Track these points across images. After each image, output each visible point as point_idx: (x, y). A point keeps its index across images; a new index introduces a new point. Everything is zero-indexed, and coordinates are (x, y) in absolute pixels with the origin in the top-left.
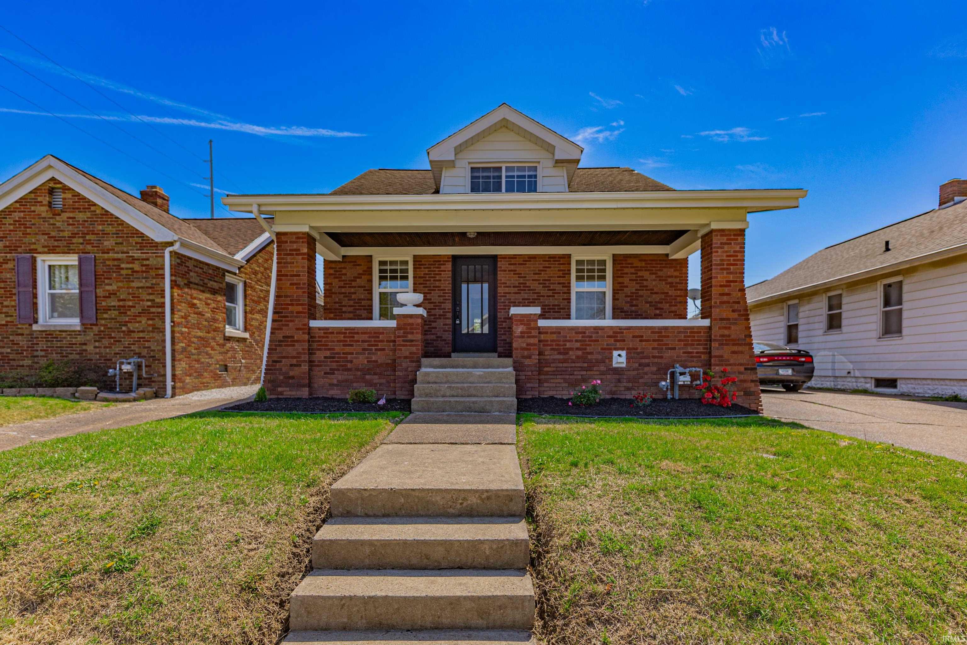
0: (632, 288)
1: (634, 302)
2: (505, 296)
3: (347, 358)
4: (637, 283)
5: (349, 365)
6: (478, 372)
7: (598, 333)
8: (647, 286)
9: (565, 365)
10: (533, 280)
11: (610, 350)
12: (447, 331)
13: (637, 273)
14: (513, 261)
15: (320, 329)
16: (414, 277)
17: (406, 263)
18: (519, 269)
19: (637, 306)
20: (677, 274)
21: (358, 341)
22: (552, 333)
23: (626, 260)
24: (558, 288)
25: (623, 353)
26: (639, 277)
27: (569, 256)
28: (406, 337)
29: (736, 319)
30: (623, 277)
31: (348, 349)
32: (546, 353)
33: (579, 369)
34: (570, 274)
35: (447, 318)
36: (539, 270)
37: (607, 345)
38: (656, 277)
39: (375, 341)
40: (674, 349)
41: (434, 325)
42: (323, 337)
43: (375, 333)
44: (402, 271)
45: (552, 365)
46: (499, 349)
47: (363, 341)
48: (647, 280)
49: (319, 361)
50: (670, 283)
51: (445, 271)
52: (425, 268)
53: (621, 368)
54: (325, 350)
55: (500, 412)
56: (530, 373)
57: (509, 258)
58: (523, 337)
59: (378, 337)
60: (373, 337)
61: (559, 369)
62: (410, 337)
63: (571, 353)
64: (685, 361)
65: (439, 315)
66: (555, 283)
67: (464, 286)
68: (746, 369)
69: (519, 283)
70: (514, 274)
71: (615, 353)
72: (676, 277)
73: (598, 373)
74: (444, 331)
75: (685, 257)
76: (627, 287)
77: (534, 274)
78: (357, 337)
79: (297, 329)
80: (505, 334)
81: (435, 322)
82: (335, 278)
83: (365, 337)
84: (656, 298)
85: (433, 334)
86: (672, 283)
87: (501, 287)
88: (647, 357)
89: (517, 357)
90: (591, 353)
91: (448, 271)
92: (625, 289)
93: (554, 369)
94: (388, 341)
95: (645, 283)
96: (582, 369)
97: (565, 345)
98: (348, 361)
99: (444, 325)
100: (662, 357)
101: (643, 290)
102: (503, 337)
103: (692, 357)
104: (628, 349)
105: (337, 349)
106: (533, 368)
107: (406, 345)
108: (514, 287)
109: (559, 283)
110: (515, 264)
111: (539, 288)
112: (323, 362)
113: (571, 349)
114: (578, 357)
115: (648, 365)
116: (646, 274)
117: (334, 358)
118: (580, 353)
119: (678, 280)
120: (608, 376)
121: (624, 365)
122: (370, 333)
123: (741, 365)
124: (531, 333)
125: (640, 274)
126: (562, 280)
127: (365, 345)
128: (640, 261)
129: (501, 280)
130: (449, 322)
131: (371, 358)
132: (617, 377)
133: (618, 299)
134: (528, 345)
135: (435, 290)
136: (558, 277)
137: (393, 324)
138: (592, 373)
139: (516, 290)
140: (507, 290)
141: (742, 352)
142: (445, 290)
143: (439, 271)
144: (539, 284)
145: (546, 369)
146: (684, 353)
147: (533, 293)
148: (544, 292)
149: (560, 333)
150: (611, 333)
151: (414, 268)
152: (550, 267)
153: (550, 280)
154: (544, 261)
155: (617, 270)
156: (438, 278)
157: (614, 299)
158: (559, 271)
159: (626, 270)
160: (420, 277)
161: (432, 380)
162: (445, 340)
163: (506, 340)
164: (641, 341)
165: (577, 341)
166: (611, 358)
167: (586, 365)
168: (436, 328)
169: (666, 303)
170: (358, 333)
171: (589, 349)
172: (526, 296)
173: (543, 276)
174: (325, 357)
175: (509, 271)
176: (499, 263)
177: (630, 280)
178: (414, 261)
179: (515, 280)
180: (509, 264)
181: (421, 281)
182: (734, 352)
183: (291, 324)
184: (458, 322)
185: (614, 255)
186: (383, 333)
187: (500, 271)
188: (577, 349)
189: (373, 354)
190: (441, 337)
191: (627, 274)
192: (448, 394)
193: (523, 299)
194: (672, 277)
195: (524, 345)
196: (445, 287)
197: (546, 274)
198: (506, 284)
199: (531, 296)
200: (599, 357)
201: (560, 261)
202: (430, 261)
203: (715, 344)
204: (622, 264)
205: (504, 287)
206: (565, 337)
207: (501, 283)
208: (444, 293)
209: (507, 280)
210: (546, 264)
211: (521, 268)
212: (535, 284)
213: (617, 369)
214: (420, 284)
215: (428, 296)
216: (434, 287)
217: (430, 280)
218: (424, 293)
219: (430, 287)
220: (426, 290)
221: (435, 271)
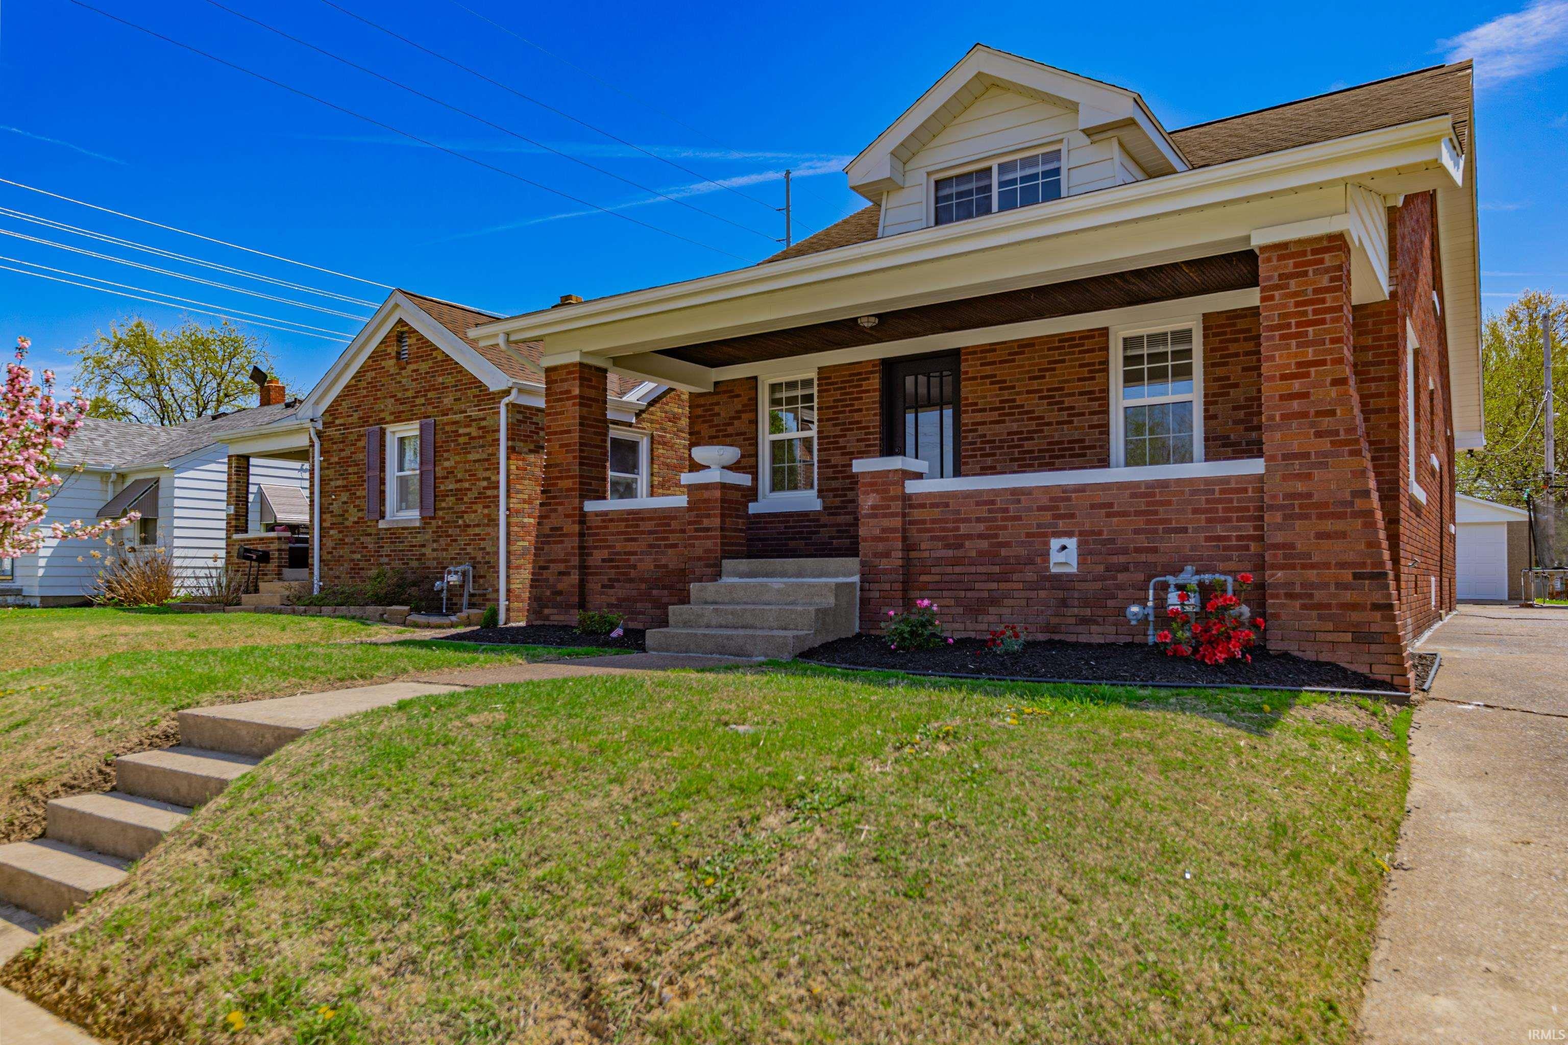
2: (976, 430)
3: (629, 560)
5: (632, 573)
6: (777, 583)
7: (1019, 501)
9: (957, 569)
10: (1028, 392)
11: (1044, 536)
14: (990, 357)
15: (597, 514)
16: (819, 409)
17: (809, 383)
18: (1002, 372)
21: (643, 532)
22: (933, 505)
23: (1233, 324)
24: (1080, 403)
25: (1072, 543)
27: (1106, 331)
28: (700, 523)
29: (1325, 454)
30: (1225, 364)
31: (631, 546)
32: (923, 546)
33: (984, 578)
34: (1106, 370)
36: (1040, 370)
37: (1039, 526)
39: (664, 532)
40: (1185, 530)
42: (601, 527)
43: (664, 518)
44: (804, 398)
45: (933, 570)
47: (649, 532)
49: (594, 567)
51: (868, 391)
52: (836, 389)
53: (1068, 575)
54: (604, 548)
56: (887, 586)
57: (982, 352)
58: (875, 516)
60: (662, 525)
61: (946, 578)
62: (705, 523)
63: (968, 544)
64: (1211, 558)
66: (1073, 394)
67: (910, 417)
68: (1356, 576)
69: (1002, 402)
70: (992, 383)
71: (1055, 543)
73: (1021, 586)
77: (1030, 379)
78: (641, 526)
79: (568, 516)
81: (853, 489)
83: (652, 525)
85: (849, 513)
87: (969, 412)
88: (1125, 551)
89: (865, 555)
90: (1007, 544)
91: (875, 390)
92: (1232, 391)
93: (938, 578)
94: (678, 531)
96: (991, 578)
97: (958, 529)
98: (630, 567)
100: (1155, 550)
103: (1226, 548)
104: (1081, 534)
105: (619, 547)
106: (894, 577)
107: (700, 538)
108: (992, 410)
109: (1081, 394)
110: (994, 363)
111: (1040, 407)
112: (601, 567)
113: (969, 537)
114: (981, 553)
115: (1125, 568)
117: (613, 561)
118: (984, 544)
120: (1043, 594)
121: (1073, 569)
122: (657, 518)
123: (1342, 565)
124: (889, 507)
126: (1088, 386)
127: (653, 539)
129: (967, 399)
131: (660, 560)
132: (1060, 594)
133: (1216, 417)
134: (884, 530)
135: (852, 430)
136: (1080, 380)
137: (683, 500)
138: (1009, 585)
139: (995, 415)
140: (979, 417)
141: (1343, 535)
142: (868, 427)
143: (858, 392)
144: (1041, 398)
145: (924, 578)
146: (1208, 539)
148: (1052, 415)
149: (947, 505)
150: (1045, 502)
151: (820, 390)
152: (1063, 361)
153: (1062, 389)
154: (1049, 349)
155: (1216, 349)
156: (857, 405)
157: (1209, 416)
158: (1081, 366)
159: (1233, 348)
160: (827, 407)
161: (711, 599)
164: (1108, 515)
165: (978, 520)
166: (1046, 555)
167: (996, 569)
168: (854, 501)
170: (643, 519)
171: (1004, 536)
172: (1015, 427)
173: (1050, 380)
174: (603, 560)
175: (982, 378)
176: (963, 365)
177: (1244, 370)
178: (820, 379)
179: (993, 395)
180: (982, 365)
181: (830, 414)
182: (1320, 536)
183: (559, 508)
185: (1205, 315)
186: (673, 518)
187: (966, 379)
188: (980, 536)
189: (663, 553)
191: (1237, 355)
192: (708, 622)
195: (877, 532)
196: (869, 421)
197: (1055, 376)
198: (976, 404)
199: (1026, 426)
200: (1023, 552)
201: (1083, 345)
202: (844, 376)
203: (1272, 518)
204: (1225, 333)
205: (973, 411)
206: (958, 512)
207: (966, 405)
208: (866, 434)
209: (978, 397)
210: (1054, 355)
211: (1004, 369)
212: (1033, 399)
213: (1058, 577)
214: (827, 420)
215: (841, 442)
216: (850, 423)
217: (844, 412)
218: (835, 437)
219: (844, 424)
220: (838, 431)
221: (852, 393)
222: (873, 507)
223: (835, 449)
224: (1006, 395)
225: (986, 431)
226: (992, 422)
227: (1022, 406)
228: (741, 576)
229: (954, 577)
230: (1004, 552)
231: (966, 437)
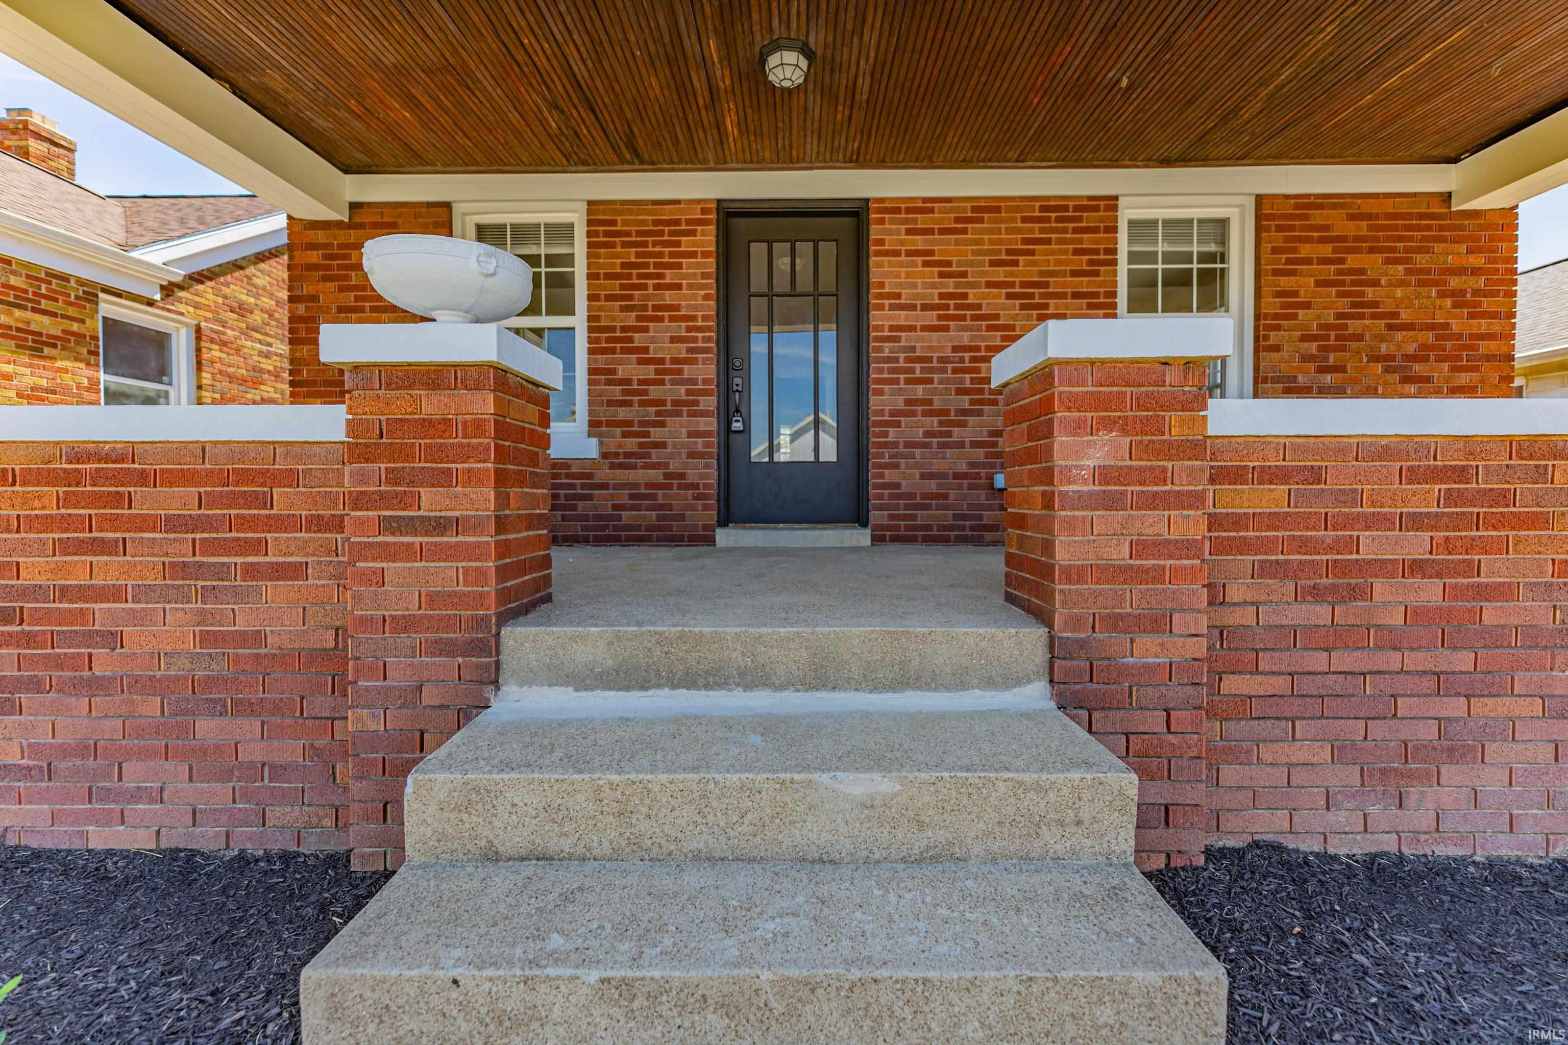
0: (1325, 308)
1: (1332, 359)
2: (897, 339)
4: (1340, 295)
8: (1375, 304)
10: (989, 285)
12: (701, 455)
13: (1342, 261)
14: (922, 221)
16: (590, 277)
17: (563, 232)
18: (944, 247)
19: (1342, 369)
20: (1476, 261)
23: (1305, 217)
26: (1351, 271)
27: (1111, 203)
30: (1293, 273)
34: (1114, 263)
35: (703, 414)
36: (1009, 252)
38: (1409, 272)
41: (656, 434)
44: (553, 259)
46: (876, 516)
50: (1453, 293)
51: (693, 255)
52: (624, 245)
57: (909, 210)
65: (675, 403)
69: (942, 296)
70: (926, 264)
72: (1476, 272)
74: (691, 455)
75: (1507, 205)
76: (1307, 306)
77: (993, 263)
80: (897, 466)
81: (662, 424)
82: (325, 279)
84: (1406, 341)
85: (654, 466)
86: (1463, 292)
87: (881, 307)
91: (705, 255)
92: (1301, 313)
95: (1370, 293)
99: (690, 434)
101: (1361, 316)
102: (889, 476)
108: (925, 307)
109: (1076, 296)
110: (930, 231)
116: (1373, 263)
119: (1480, 282)
125: (1353, 261)
126: (1085, 284)
128: (1352, 217)
129: (881, 285)
130: (711, 424)
133: (1277, 348)
135: (660, 319)
136: (1074, 273)
139: (931, 318)
140: (902, 319)
142: (693, 318)
143: (672, 255)
144: (1009, 296)
147: (990, 328)
151: (590, 245)
152: (1048, 241)
153: (1046, 285)
154: (1025, 220)
155: (1273, 251)
156: (669, 277)
158: (1076, 252)
159: (1305, 250)
160: (608, 276)
162: (695, 486)
163: (897, 486)
168: (663, 445)
169: (1440, 359)
172: (965, 338)
173: (1026, 270)
175: (909, 253)
176: (873, 228)
177: (1318, 283)
178: (590, 223)
179: (926, 285)
180: (909, 232)
181: (615, 288)
184: (737, 426)
185: (1260, 199)
187: (879, 253)
190: (682, 476)
191: (1308, 261)
193: (955, 349)
194: (1460, 271)
196: (696, 308)
197: (1034, 263)
198: (898, 296)
199: (983, 339)
201: (1080, 219)
202: (644, 223)
204: (1292, 228)
205: (892, 307)
207: (880, 296)
208: (689, 329)
209: (901, 285)
210: (1032, 231)
211: (948, 243)
212: (999, 296)
214: (609, 298)
215: (639, 339)
216: (656, 308)
217: (644, 287)
218: (624, 329)
219: (644, 308)
220: (631, 319)
221: (660, 255)
223: (624, 351)
224: (950, 285)
225: (922, 342)
226: (924, 328)
227: (979, 307)
231: (880, 350)
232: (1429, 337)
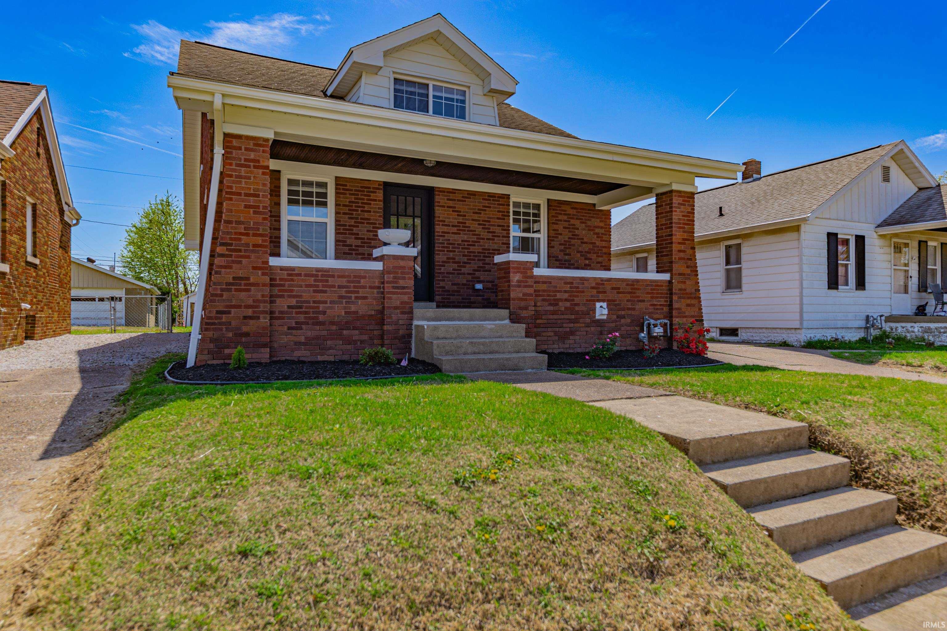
0: (565, 236)
1: (567, 251)
2: (444, 236)
3: (318, 307)
4: (569, 232)
5: (321, 318)
7: (583, 284)
8: (578, 235)
9: (555, 317)
10: (473, 220)
11: (594, 301)
13: (569, 221)
14: (452, 196)
15: (282, 269)
16: (335, 205)
17: (324, 185)
18: (459, 206)
19: (569, 255)
20: (602, 224)
21: (334, 286)
23: (560, 207)
24: (498, 230)
25: (604, 305)
26: (571, 225)
27: (508, 197)
28: (396, 282)
29: (689, 275)
30: (556, 224)
31: (320, 297)
32: (540, 304)
33: (567, 321)
34: (508, 216)
36: (478, 210)
37: (592, 296)
38: (586, 226)
39: (354, 287)
40: (644, 301)
42: (286, 280)
43: (355, 277)
44: (319, 195)
45: (544, 317)
46: (437, 298)
47: (339, 287)
48: (578, 229)
49: (281, 312)
50: (597, 234)
51: (375, 200)
52: (350, 194)
53: (603, 320)
54: (290, 296)
55: (533, 368)
57: (448, 192)
58: (519, 286)
59: (359, 282)
60: (353, 282)
61: (550, 321)
62: (402, 283)
63: (560, 303)
64: (654, 313)
66: (494, 225)
68: (696, 320)
69: (458, 223)
70: (453, 211)
71: (598, 305)
72: (602, 228)
73: (584, 325)
75: (609, 210)
76: (561, 234)
77: (474, 213)
78: (331, 281)
79: (254, 268)
80: (444, 281)
83: (343, 281)
84: (586, 247)
86: (599, 234)
87: (439, 225)
88: (623, 309)
89: (514, 308)
90: (578, 305)
91: (380, 201)
92: (559, 236)
93: (545, 321)
94: (371, 287)
95: (577, 232)
96: (571, 321)
97: (555, 296)
98: (319, 313)
100: (635, 309)
101: (574, 239)
102: (441, 284)
103: (657, 309)
104: (608, 301)
105: (306, 296)
106: (529, 320)
107: (397, 293)
108: (453, 226)
109: (499, 226)
110: (454, 200)
111: (479, 230)
112: (287, 313)
113: (561, 300)
114: (566, 308)
115: (623, 317)
116: (577, 223)
117: (301, 307)
118: (568, 304)
119: (602, 231)
120: (593, 329)
121: (605, 317)
122: (349, 276)
123: (693, 316)
124: (527, 282)
125: (572, 222)
126: (501, 222)
127: (343, 292)
128: (572, 208)
129: (438, 217)
131: (350, 308)
132: (599, 329)
133: (553, 247)
134: (524, 295)
135: (363, 223)
136: (498, 218)
137: (378, 266)
138: (578, 325)
140: (445, 229)
142: (375, 224)
143: (368, 200)
144: (479, 224)
145: (538, 321)
147: (472, 234)
148: (484, 234)
150: (594, 284)
151: (337, 193)
152: (489, 207)
153: (490, 221)
154: (483, 199)
155: (553, 216)
156: (367, 208)
157: (549, 246)
158: (499, 211)
159: (560, 217)
160: (344, 205)
161: (442, 335)
163: (444, 288)
164: (618, 293)
165: (566, 292)
166: (594, 310)
167: (573, 317)
169: (594, 253)
170: (333, 276)
171: (577, 300)
172: (465, 237)
173: (483, 216)
174: (289, 307)
175: (448, 207)
176: (437, 197)
177: (564, 228)
178: (335, 184)
179: (453, 219)
180: (448, 199)
181: (346, 210)
182: (688, 305)
183: (244, 261)
185: (549, 200)
186: (365, 277)
187: (438, 206)
188: (566, 300)
189: (353, 303)
191: (561, 221)
192: (470, 351)
193: (462, 241)
194: (598, 227)
195: (521, 295)
196: (376, 220)
197: (486, 214)
198: (444, 221)
199: (471, 238)
200: (584, 309)
201: (498, 201)
202: (357, 186)
203: (675, 298)
204: (557, 210)
205: (442, 225)
206: (556, 287)
207: (438, 221)
208: (374, 228)
209: (445, 218)
210: (485, 203)
212: (475, 224)
213: (599, 321)
214: (344, 214)
215: (355, 230)
216: (361, 219)
217: (357, 211)
218: (350, 226)
219: (357, 218)
220: (352, 222)
221: (363, 199)
222: (518, 281)
224: (461, 219)
225: (452, 237)
226: (453, 233)
227: (470, 227)
228: (429, 320)
229: (554, 321)
230: (577, 308)
231: (438, 239)
232: (591, 246)
